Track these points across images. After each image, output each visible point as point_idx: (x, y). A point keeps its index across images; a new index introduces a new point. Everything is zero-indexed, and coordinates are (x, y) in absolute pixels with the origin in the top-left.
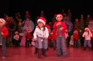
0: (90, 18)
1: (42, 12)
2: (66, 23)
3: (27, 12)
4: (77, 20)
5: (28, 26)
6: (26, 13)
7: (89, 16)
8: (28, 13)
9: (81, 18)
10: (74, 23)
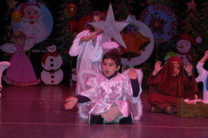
4: (192, 5)
5: (32, 23)
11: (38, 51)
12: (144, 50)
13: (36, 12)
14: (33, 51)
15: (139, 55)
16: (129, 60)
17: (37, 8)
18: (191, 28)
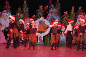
0: (82, 11)
1: (25, 2)
2: (52, 16)
3: (7, 2)
4: (66, 13)
6: (5, 3)
7: (80, 8)
8: (8, 4)
9: (72, 10)
10: (62, 16)
11: (7, 30)
12: (47, 30)
13: (6, 15)
14: (6, 30)
15: (45, 32)
16: (41, 34)
17: (7, 14)
18: (66, 22)
